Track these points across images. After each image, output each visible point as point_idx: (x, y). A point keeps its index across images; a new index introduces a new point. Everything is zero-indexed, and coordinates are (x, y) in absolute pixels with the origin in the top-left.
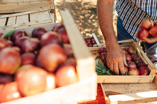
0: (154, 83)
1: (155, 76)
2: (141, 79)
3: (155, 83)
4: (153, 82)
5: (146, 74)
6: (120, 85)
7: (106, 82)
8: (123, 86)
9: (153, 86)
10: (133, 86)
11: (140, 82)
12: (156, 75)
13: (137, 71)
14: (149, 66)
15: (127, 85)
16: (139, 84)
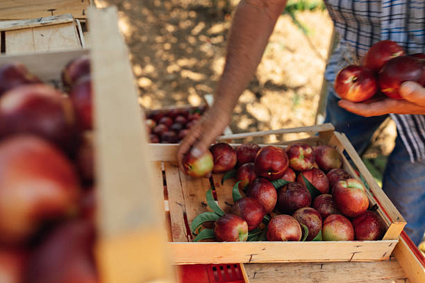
0: (393, 260)
1: (397, 241)
2: (358, 249)
3: (396, 260)
4: (390, 256)
5: (372, 235)
6: (297, 268)
7: (256, 259)
8: (307, 270)
9: (393, 269)
10: (335, 270)
11: (355, 258)
12: (402, 239)
13: (349, 226)
14: (380, 210)
15: (316, 268)
16: (351, 265)
